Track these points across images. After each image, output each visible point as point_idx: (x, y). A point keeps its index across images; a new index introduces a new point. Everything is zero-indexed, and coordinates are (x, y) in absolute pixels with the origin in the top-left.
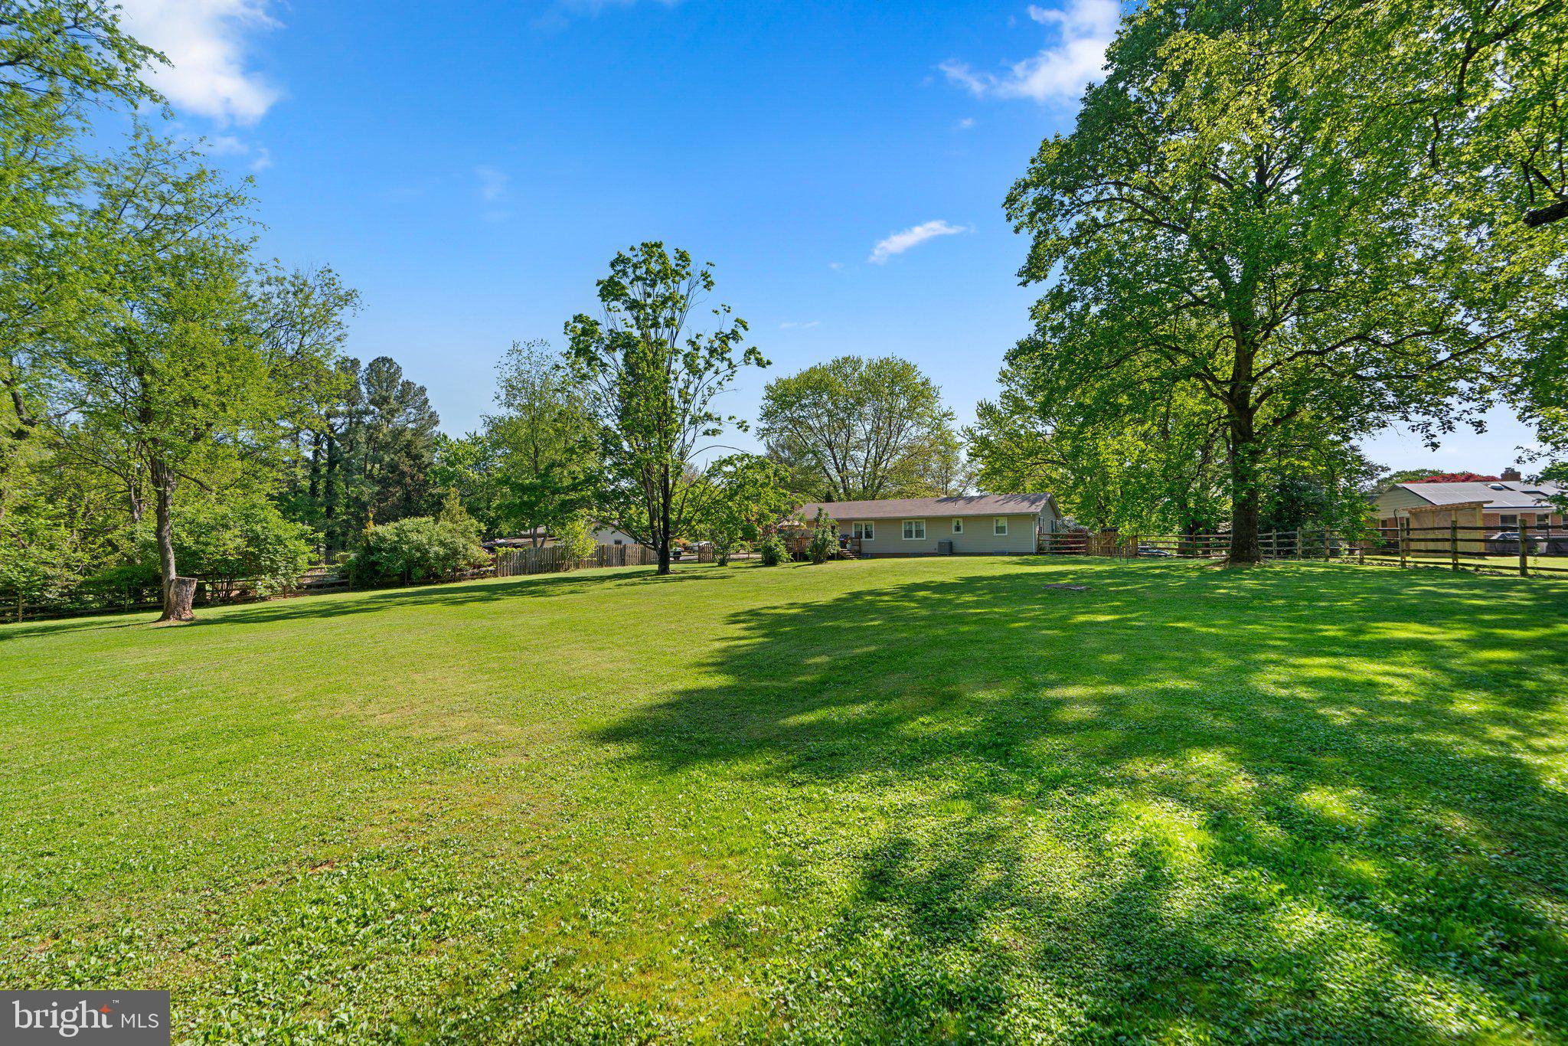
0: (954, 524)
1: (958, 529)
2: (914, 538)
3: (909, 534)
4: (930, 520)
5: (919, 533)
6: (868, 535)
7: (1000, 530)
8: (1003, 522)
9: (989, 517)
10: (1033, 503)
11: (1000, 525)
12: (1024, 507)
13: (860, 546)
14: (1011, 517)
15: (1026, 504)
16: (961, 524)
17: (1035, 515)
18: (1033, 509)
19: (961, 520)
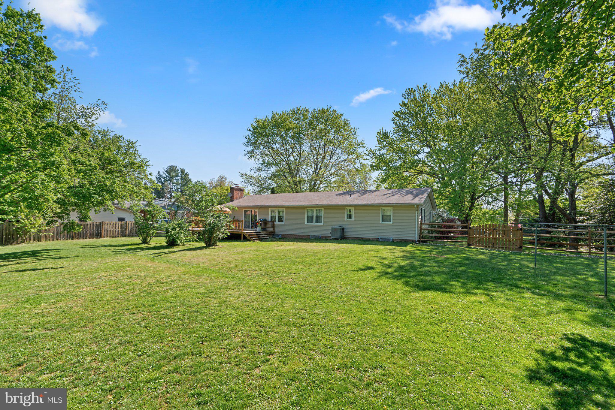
0: (347, 212)
1: (350, 216)
2: (314, 223)
3: (310, 219)
4: (327, 208)
5: (318, 220)
6: (280, 220)
7: (386, 218)
8: (390, 212)
9: (377, 207)
10: (416, 196)
11: (386, 214)
12: (408, 199)
13: (274, 228)
14: (396, 207)
15: (410, 197)
16: (353, 213)
17: (418, 205)
18: (416, 200)
19: (352, 209)
